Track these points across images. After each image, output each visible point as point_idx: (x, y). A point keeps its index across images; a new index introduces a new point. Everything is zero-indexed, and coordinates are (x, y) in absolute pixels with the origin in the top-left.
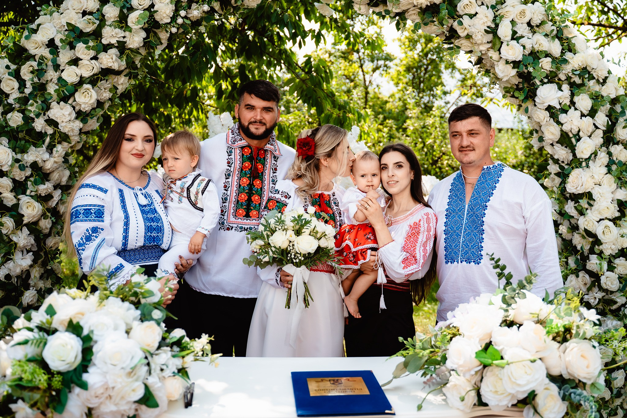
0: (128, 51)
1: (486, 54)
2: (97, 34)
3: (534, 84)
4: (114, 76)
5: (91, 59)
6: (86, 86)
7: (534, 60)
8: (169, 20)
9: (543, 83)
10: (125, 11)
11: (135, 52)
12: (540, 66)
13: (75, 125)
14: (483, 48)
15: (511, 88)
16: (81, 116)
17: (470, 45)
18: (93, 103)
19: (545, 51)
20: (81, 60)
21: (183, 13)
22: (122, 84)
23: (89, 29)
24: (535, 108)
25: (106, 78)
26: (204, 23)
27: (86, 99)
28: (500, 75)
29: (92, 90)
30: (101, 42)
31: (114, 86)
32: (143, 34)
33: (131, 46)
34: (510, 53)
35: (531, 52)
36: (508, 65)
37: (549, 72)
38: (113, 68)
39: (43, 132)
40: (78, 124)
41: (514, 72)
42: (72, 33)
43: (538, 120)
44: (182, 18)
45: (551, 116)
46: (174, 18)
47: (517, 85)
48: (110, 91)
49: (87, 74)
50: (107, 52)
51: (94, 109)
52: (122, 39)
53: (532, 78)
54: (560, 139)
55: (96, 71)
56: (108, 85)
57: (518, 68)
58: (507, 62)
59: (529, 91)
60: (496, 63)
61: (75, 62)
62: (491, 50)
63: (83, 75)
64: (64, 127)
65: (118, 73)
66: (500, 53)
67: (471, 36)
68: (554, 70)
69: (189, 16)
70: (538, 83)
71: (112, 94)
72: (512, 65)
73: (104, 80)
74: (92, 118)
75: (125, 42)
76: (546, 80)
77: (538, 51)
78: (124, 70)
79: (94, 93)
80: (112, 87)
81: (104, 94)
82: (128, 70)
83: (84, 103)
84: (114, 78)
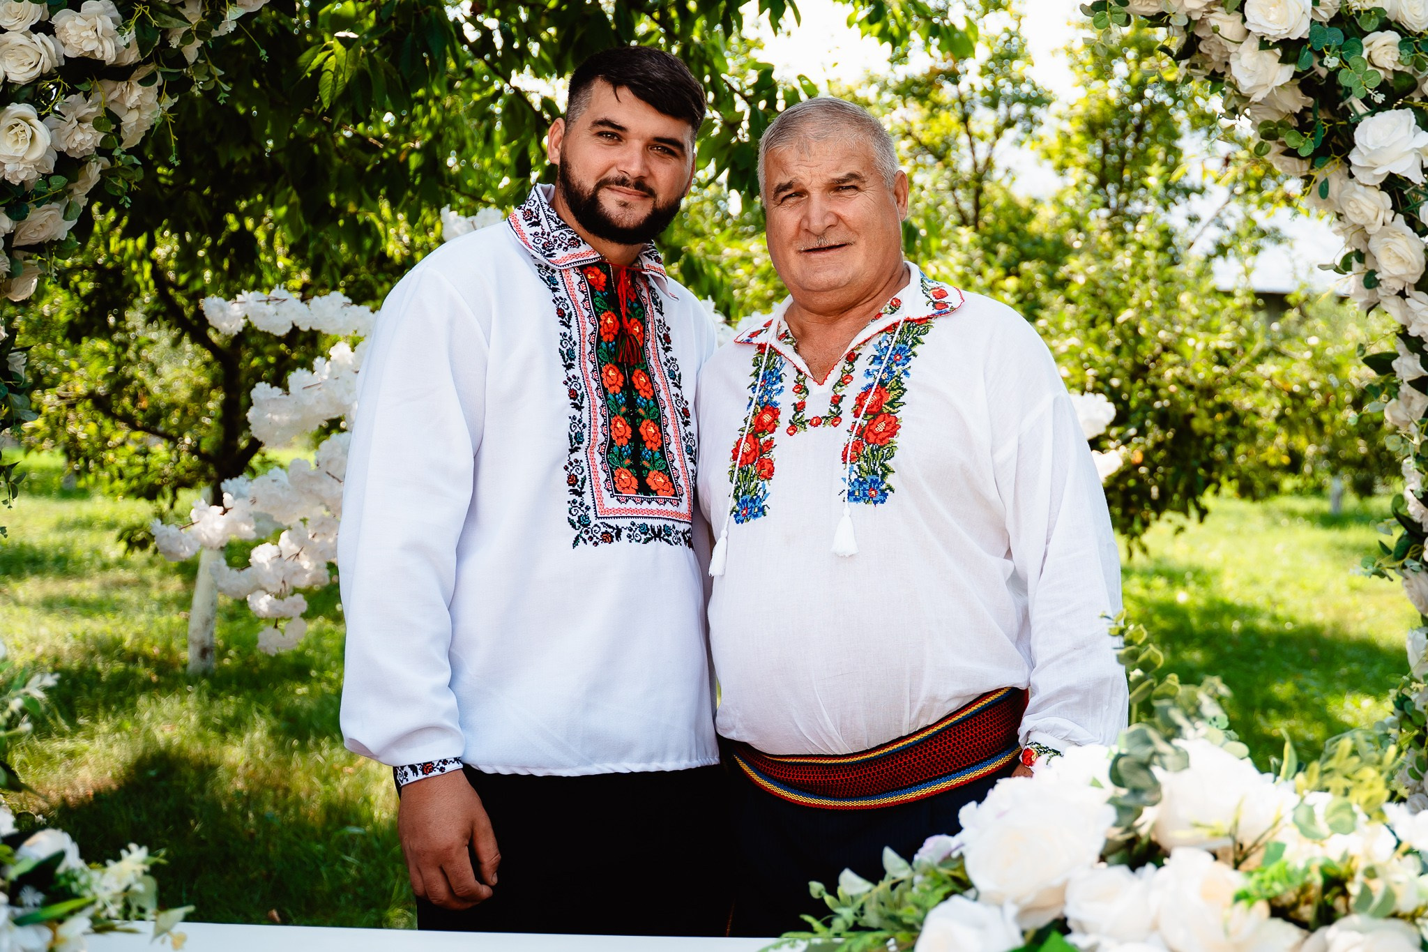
0: (141, 7)
1: (1201, 23)
3: (1346, 112)
4: (109, 85)
5: (35, 29)
6: (18, 108)
7: (1346, 38)
9: (1374, 108)
11: (166, 13)
12: (1365, 55)
14: (1195, 4)
15: (1281, 124)
16: (7, 196)
18: (42, 159)
19: (1379, 11)
20: (4, 30)
22: (138, 108)
24: (1351, 183)
25: (84, 88)
27: (18, 146)
28: (1245, 84)
29: (36, 121)
31: (107, 110)
34: (1274, 16)
35: (1338, 15)
36: (1266, 55)
37: (1390, 77)
38: (99, 55)
41: (1285, 73)
43: (1359, 220)
45: (1395, 208)
47: (1300, 116)
48: (97, 125)
49: (21, 73)
50: (78, 10)
51: (46, 177)
53: (1341, 92)
54: (1423, 277)
55: (47, 65)
56: (90, 109)
57: (1295, 61)
58: (1264, 44)
59: (1332, 132)
60: (1232, 48)
62: (1218, 9)
63: (13, 77)
65: (120, 73)
66: (1244, 20)
68: (1408, 70)
70: (1361, 108)
71: (102, 135)
72: (1278, 51)
73: (76, 92)
74: (39, 204)
76: (1380, 98)
77: (1358, 12)
78: (135, 66)
79: (42, 132)
80: (102, 114)
81: (79, 137)
82: (152, 67)
83: (13, 158)
84: (110, 91)
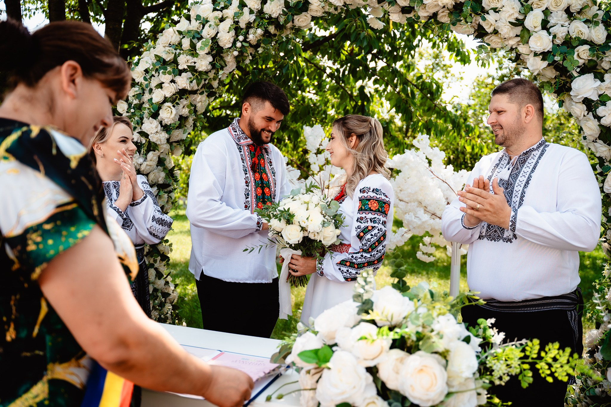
0: (198, 73)
1: (515, 48)
2: (175, 62)
3: (570, 76)
4: (192, 96)
5: (171, 82)
6: (167, 104)
7: (569, 49)
8: (230, 45)
9: (581, 74)
10: (195, 41)
12: (576, 55)
13: (161, 136)
14: (512, 43)
16: (166, 128)
17: (500, 41)
18: (174, 117)
19: (579, 38)
20: (163, 83)
21: (241, 38)
22: (201, 101)
23: (169, 58)
24: (571, 102)
25: (185, 97)
26: (262, 45)
27: (168, 114)
29: (172, 107)
30: (178, 68)
31: (192, 103)
32: (210, 59)
33: (200, 70)
34: (539, 44)
35: (565, 40)
36: (536, 58)
37: (586, 62)
38: (187, 88)
39: (139, 141)
40: (164, 136)
41: (545, 63)
42: (159, 62)
44: (241, 42)
45: (588, 110)
46: (234, 43)
47: (555, 79)
48: (188, 107)
49: (168, 95)
50: (181, 76)
51: (176, 122)
52: (193, 64)
53: (568, 69)
54: (600, 135)
55: (174, 91)
56: (186, 103)
57: (547, 59)
58: (536, 55)
60: (526, 57)
61: (160, 86)
62: (521, 44)
63: (166, 96)
64: (153, 138)
65: (194, 92)
66: (529, 46)
67: (498, 32)
68: (594, 59)
69: (248, 40)
70: (575, 75)
71: (189, 110)
72: (541, 57)
73: (183, 98)
74: (174, 130)
75: (195, 66)
77: (574, 39)
78: (198, 90)
79: (174, 110)
80: (189, 104)
81: (184, 110)
82: (203, 90)
83: (167, 118)
84: (192, 97)
